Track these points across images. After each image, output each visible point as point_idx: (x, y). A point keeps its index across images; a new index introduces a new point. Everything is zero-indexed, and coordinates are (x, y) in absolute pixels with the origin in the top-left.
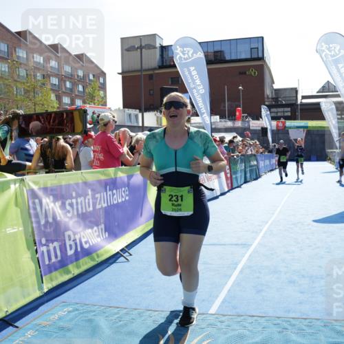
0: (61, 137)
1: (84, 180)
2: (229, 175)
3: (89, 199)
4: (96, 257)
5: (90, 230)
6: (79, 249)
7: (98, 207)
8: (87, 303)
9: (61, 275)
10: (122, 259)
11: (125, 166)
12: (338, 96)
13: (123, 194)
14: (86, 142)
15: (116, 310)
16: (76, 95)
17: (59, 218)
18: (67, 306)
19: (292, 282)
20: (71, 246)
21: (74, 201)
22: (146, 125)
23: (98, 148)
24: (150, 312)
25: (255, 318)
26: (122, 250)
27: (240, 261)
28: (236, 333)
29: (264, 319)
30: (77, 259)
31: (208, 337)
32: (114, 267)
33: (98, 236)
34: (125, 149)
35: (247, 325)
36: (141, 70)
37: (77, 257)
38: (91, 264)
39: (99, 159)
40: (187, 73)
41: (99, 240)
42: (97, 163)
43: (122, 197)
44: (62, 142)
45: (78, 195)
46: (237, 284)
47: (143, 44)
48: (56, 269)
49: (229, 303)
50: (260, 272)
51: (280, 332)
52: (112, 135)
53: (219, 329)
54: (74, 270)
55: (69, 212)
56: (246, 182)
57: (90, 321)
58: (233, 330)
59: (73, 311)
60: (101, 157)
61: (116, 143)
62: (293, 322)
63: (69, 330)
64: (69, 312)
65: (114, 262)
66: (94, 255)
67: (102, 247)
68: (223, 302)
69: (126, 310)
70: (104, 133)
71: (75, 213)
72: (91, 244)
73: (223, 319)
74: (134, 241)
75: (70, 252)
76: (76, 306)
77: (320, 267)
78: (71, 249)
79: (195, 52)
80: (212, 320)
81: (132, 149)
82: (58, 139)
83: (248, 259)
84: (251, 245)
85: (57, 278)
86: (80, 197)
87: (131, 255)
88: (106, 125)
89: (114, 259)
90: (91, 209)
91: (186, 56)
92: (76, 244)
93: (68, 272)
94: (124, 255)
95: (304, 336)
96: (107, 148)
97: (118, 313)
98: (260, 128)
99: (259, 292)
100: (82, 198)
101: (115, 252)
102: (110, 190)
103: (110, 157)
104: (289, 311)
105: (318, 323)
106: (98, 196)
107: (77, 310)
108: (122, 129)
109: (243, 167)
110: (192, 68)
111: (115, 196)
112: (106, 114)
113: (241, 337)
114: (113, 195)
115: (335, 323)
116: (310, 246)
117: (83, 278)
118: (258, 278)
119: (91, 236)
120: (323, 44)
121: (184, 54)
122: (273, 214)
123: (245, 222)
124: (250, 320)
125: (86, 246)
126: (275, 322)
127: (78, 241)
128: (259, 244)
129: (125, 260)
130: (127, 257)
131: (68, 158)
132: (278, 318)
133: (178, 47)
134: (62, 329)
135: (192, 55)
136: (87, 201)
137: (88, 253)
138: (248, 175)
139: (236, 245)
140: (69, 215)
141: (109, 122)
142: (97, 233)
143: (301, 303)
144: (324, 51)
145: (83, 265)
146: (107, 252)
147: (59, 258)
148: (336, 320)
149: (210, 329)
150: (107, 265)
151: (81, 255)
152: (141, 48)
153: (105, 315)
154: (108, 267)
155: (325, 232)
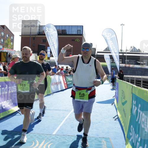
1: (5, 81)
2: (65, 83)
3: (6, 89)
5: (6, 101)
6: (1, 109)
7: (10, 92)
10: (18, 114)
21: (0, 89)
25: (70, 136)
26: (18, 110)
27: (66, 117)
28: (62, 141)
29: (73, 137)
31: (51, 142)
32: (15, 117)
33: (9, 104)
35: (67, 138)
41: (9, 105)
46: (64, 124)
49: (61, 131)
53: (56, 140)
58: (61, 140)
65: (15, 115)
66: (7, 111)
67: (10, 109)
68: (58, 131)
72: (6, 107)
73: (58, 136)
77: (97, 119)
80: (54, 137)
83: (69, 116)
84: (71, 111)
86: (3, 87)
90: (7, 93)
94: (19, 112)
99: (72, 127)
100: (3, 88)
101: (16, 111)
102: (15, 86)
105: (93, 138)
106: (10, 87)
110: (52, 37)
113: (64, 142)
115: (99, 138)
118: (72, 122)
119: (6, 104)
121: (49, 31)
124: (68, 137)
125: (4, 108)
127: (1, 106)
129: (20, 115)
137: (4, 110)
139: (65, 110)
142: (9, 103)
146: (12, 111)
149: (53, 140)
150: (12, 116)
151: (1, 111)
153: (12, 134)
154: (12, 117)
155: (100, 107)
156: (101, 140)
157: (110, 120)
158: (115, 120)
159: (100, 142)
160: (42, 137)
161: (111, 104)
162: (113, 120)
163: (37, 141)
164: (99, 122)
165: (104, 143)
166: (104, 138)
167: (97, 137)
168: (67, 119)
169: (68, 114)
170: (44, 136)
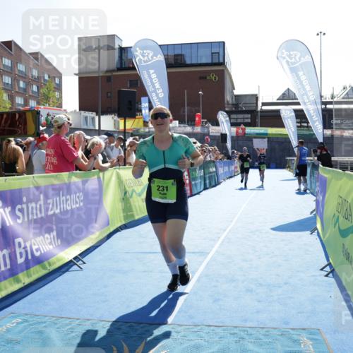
0: (12, 139)
1: (36, 185)
2: (188, 182)
3: (40, 205)
4: (47, 265)
5: (41, 237)
6: (30, 257)
7: (50, 213)
8: (37, 314)
9: (11, 284)
10: (75, 267)
11: (80, 170)
12: (298, 104)
13: (77, 200)
14: (40, 144)
15: (68, 321)
16: (30, 96)
17: (8, 224)
18: (16, 317)
19: (249, 291)
20: (21, 253)
21: (24, 206)
22: (102, 128)
23: (51, 151)
24: (103, 323)
25: (212, 328)
26: (76, 258)
28: (193, 343)
29: (219, 330)
30: (28, 268)
31: (163, 347)
32: (67, 276)
33: (51, 243)
34: (80, 153)
35: (203, 335)
36: (98, 72)
37: (28, 265)
38: (43, 272)
39: (52, 163)
40: (146, 76)
41: (51, 247)
42: (50, 167)
43: (77, 203)
44: (13, 144)
45: (29, 201)
47: (101, 45)
48: (5, 278)
49: (186, 312)
50: (217, 281)
51: (236, 342)
52: (67, 139)
54: (25, 279)
55: (19, 218)
56: (205, 188)
57: (41, 332)
58: (188, 340)
59: (22, 322)
60: (55, 160)
61: (71, 147)
62: (250, 331)
63: (18, 342)
64: (18, 323)
65: (67, 270)
66: (46, 263)
67: (54, 256)
69: (79, 321)
70: (58, 135)
71: (26, 219)
72: (43, 252)
73: (179, 329)
74: (88, 249)
75: (20, 261)
76: (25, 318)
77: (277, 275)
78: (21, 257)
79: (155, 55)
81: (87, 153)
82: (9, 141)
83: (206, 268)
84: (208, 253)
85: (6, 288)
86: (31, 202)
87: (84, 263)
88: (60, 127)
89: (66, 268)
90: (43, 215)
91: (146, 58)
92: (26, 252)
93: (18, 281)
94: (78, 264)
95: (261, 345)
96: (60, 152)
97: (70, 324)
98: (219, 134)
99: (216, 300)
100: (33, 205)
101: (68, 260)
102: (63, 196)
103: (64, 161)
104: (246, 321)
105: (275, 332)
106: (50, 201)
107: (27, 321)
108: (78, 132)
109: (202, 174)
110: (152, 71)
111: (69, 202)
112: (61, 116)
113: (198, 347)
114: (67, 200)
115: (292, 332)
116: (268, 254)
117: (33, 288)
118: (215, 286)
119: (42, 244)
120: (284, 51)
121: (144, 57)
122: (231, 221)
123: (203, 229)
124: (207, 329)
125: (37, 254)
126: (232, 332)
127: (28, 249)
128: (217, 251)
129: (79, 269)
130: (81, 266)
131: (19, 162)
132: (236, 327)
133: (138, 49)
134: (10, 341)
135: (152, 57)
136: (38, 206)
137: (39, 261)
138: (207, 182)
139: (194, 253)
140: (19, 221)
141: (64, 124)
142: (49, 240)
143: (258, 312)
144: (284, 58)
145: (34, 274)
146: (59, 260)
147: (9, 267)
148: (293, 329)
150: (58, 274)
151: (31, 263)
152: (99, 48)
153: (57, 326)
154: (60, 275)
155: (283, 240)
156: (299, 337)
157: (314, 276)
158: (327, 276)
159: (297, 342)
160: (138, 332)
161: (309, 232)
162: (320, 275)
163: (125, 345)
164: (286, 284)
165: (307, 344)
166: (304, 329)
167: (284, 326)
168: (199, 277)
169: (201, 263)
170: (142, 327)
